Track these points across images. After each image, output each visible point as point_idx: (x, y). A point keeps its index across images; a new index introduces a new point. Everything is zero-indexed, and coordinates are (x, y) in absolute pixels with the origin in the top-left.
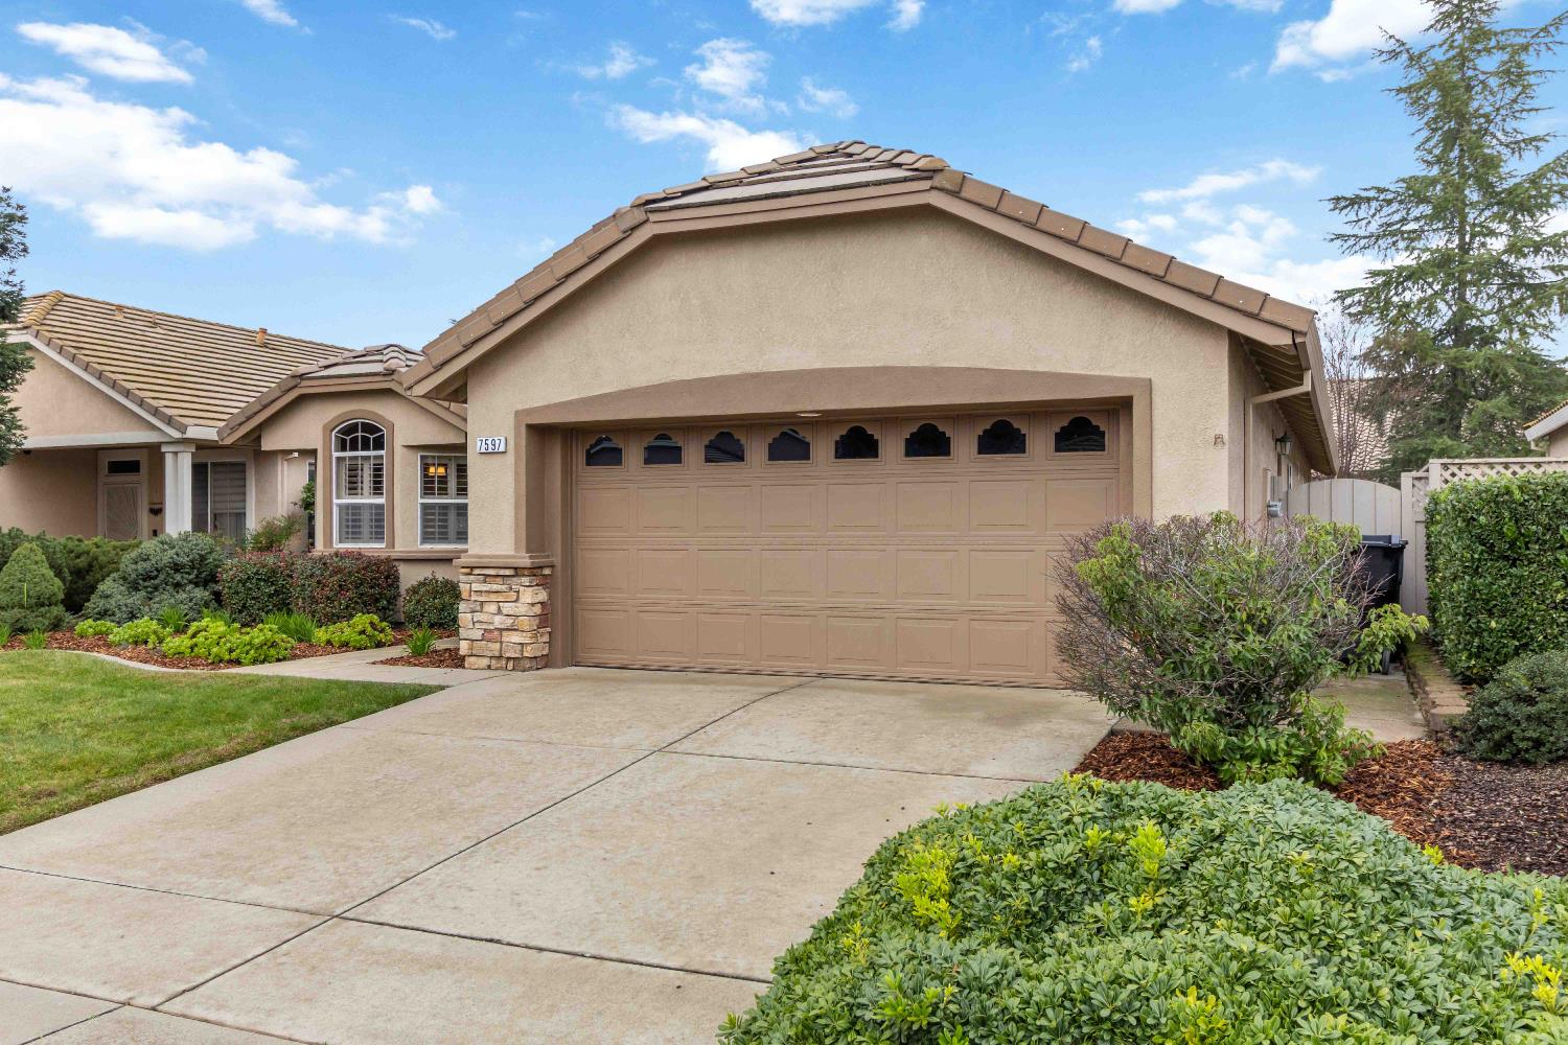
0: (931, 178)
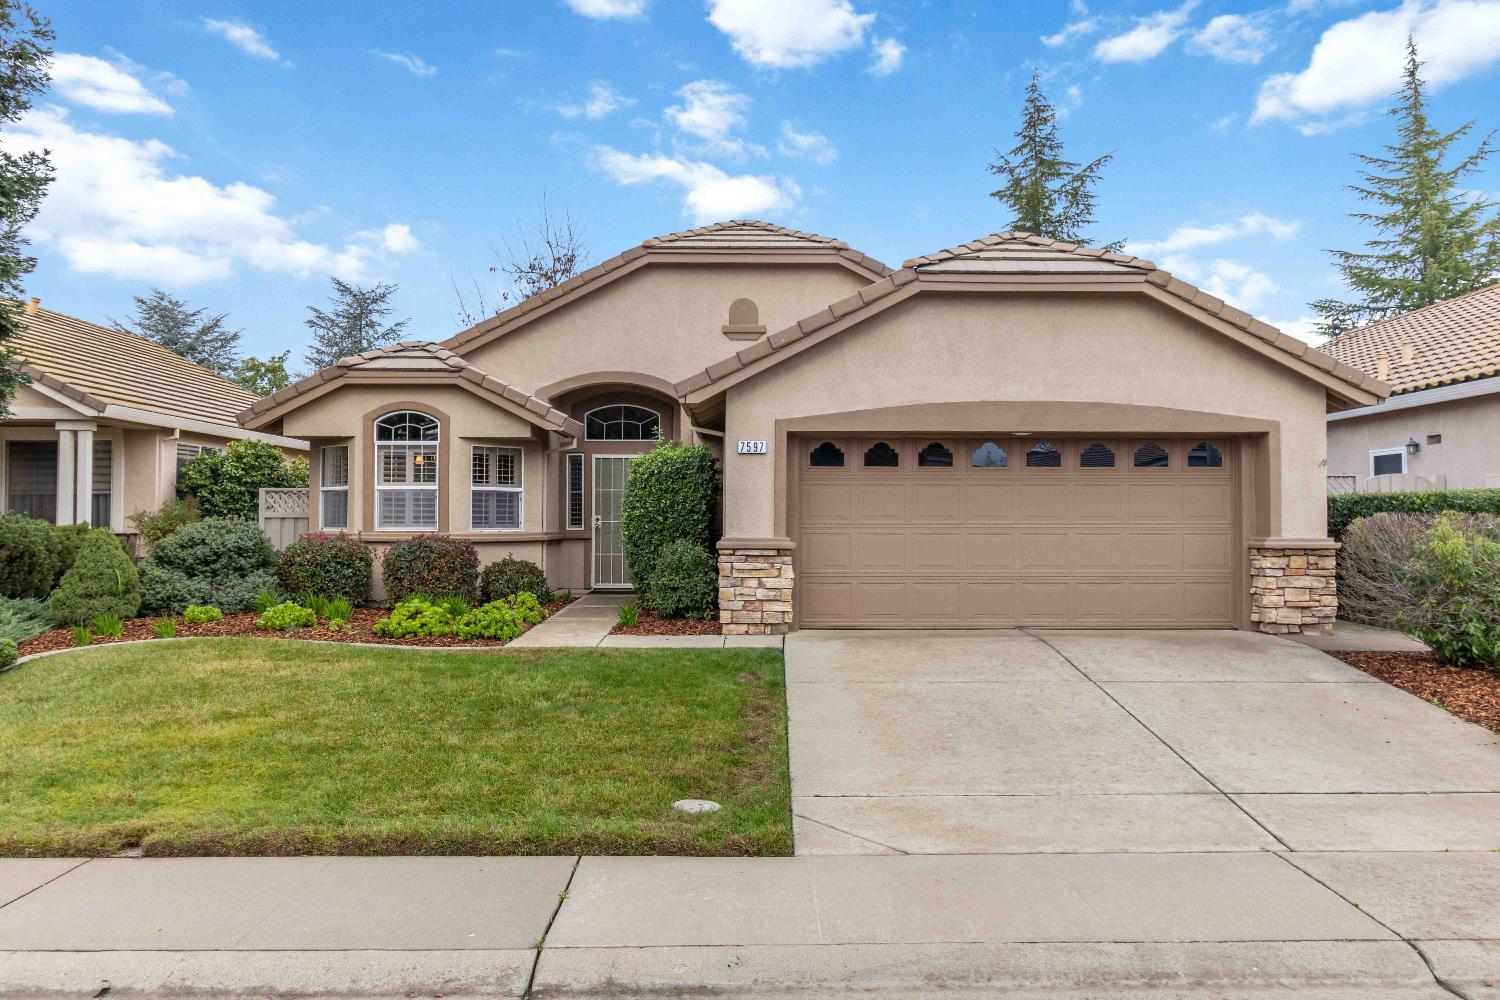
0: (1144, 274)
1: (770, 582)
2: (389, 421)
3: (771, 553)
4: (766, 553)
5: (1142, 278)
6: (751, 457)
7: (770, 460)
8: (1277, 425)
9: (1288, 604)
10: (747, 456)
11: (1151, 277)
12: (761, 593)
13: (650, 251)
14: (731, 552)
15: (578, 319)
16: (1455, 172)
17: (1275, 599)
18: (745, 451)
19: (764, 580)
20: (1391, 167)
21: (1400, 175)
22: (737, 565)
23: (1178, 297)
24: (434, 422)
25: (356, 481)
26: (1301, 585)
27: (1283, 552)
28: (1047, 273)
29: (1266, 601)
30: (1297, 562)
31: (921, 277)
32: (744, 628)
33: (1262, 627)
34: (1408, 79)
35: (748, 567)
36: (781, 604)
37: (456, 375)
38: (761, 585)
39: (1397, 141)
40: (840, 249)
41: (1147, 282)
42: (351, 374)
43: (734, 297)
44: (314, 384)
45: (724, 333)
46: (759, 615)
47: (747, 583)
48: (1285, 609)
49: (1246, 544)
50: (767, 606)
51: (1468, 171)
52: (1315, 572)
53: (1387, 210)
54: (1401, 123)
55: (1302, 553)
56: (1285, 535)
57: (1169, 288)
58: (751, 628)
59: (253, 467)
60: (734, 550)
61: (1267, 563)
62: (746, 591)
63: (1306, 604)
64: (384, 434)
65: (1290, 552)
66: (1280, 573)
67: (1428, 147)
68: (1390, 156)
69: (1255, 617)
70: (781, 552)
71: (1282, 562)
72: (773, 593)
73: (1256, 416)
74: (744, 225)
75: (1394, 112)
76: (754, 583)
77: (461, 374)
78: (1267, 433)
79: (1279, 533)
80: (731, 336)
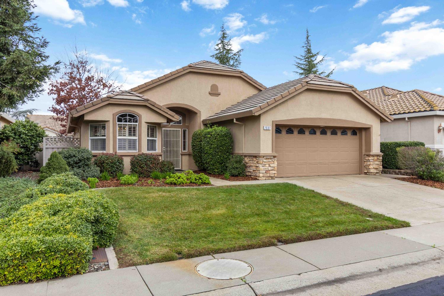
0: (352, 88)
1: (272, 165)
2: (122, 116)
3: (272, 157)
4: (271, 157)
5: (351, 89)
6: (267, 131)
7: (271, 132)
8: (372, 126)
9: (374, 168)
10: (266, 131)
11: (353, 89)
12: (270, 168)
13: (191, 67)
14: (263, 157)
15: (168, 86)
16: (317, 64)
17: (372, 167)
18: (266, 129)
19: (270, 165)
20: (302, 61)
21: (305, 63)
22: (265, 161)
23: (357, 94)
24: (136, 117)
25: (110, 136)
26: (376, 163)
27: (373, 156)
28: (333, 86)
29: (370, 167)
30: (376, 158)
31: (308, 85)
32: (265, 178)
33: (368, 174)
34: (306, 39)
35: (267, 161)
36: (274, 171)
37: (147, 102)
38: (270, 166)
39: (303, 54)
40: (241, 72)
41: (352, 90)
42: (111, 100)
43: (212, 84)
44: (99, 103)
45: (209, 94)
46: (269, 174)
47: (266, 165)
48: (373, 169)
49: (363, 154)
50: (271, 172)
51: (320, 64)
52: (379, 160)
53: (302, 71)
54: (304, 50)
55: (376, 156)
56: (373, 152)
57: (356, 92)
58: (267, 178)
59: (30, 130)
60: (263, 156)
61: (371, 158)
62: (266, 168)
63: (377, 168)
64: (120, 120)
65: (374, 156)
66: (373, 161)
67: (311, 57)
68: (301, 58)
69: (366, 171)
70: (274, 157)
71: (373, 158)
72: (272, 168)
73: (368, 124)
74: (207, 62)
75: (303, 47)
76: (268, 165)
77: (148, 102)
78: (370, 128)
79: (372, 152)
80: (211, 95)
